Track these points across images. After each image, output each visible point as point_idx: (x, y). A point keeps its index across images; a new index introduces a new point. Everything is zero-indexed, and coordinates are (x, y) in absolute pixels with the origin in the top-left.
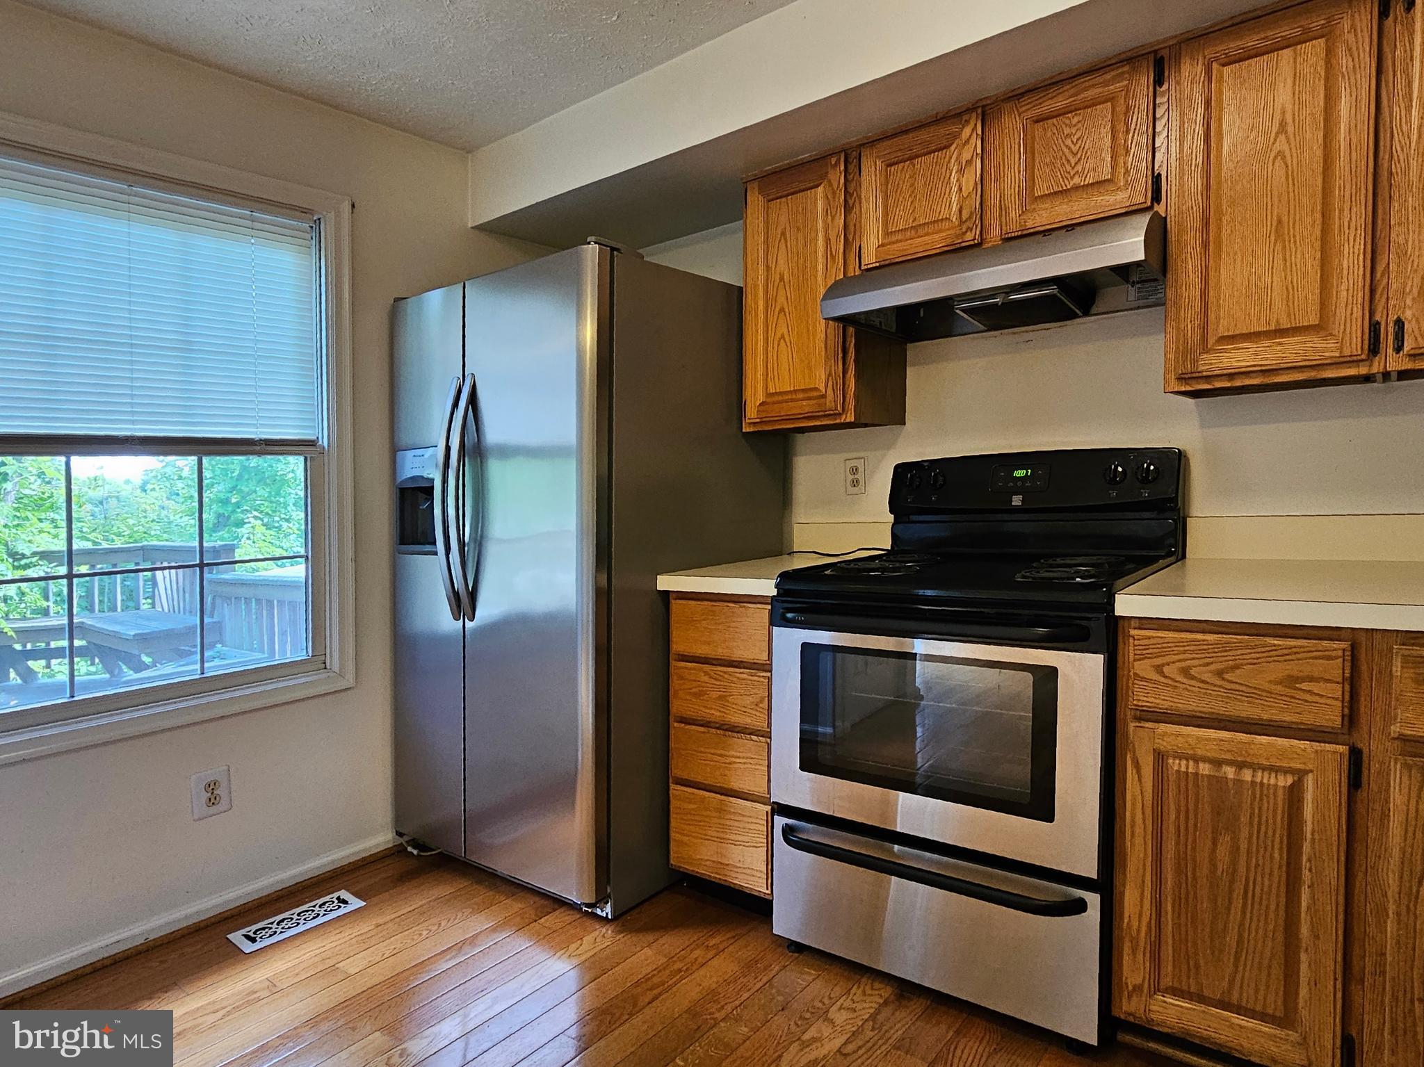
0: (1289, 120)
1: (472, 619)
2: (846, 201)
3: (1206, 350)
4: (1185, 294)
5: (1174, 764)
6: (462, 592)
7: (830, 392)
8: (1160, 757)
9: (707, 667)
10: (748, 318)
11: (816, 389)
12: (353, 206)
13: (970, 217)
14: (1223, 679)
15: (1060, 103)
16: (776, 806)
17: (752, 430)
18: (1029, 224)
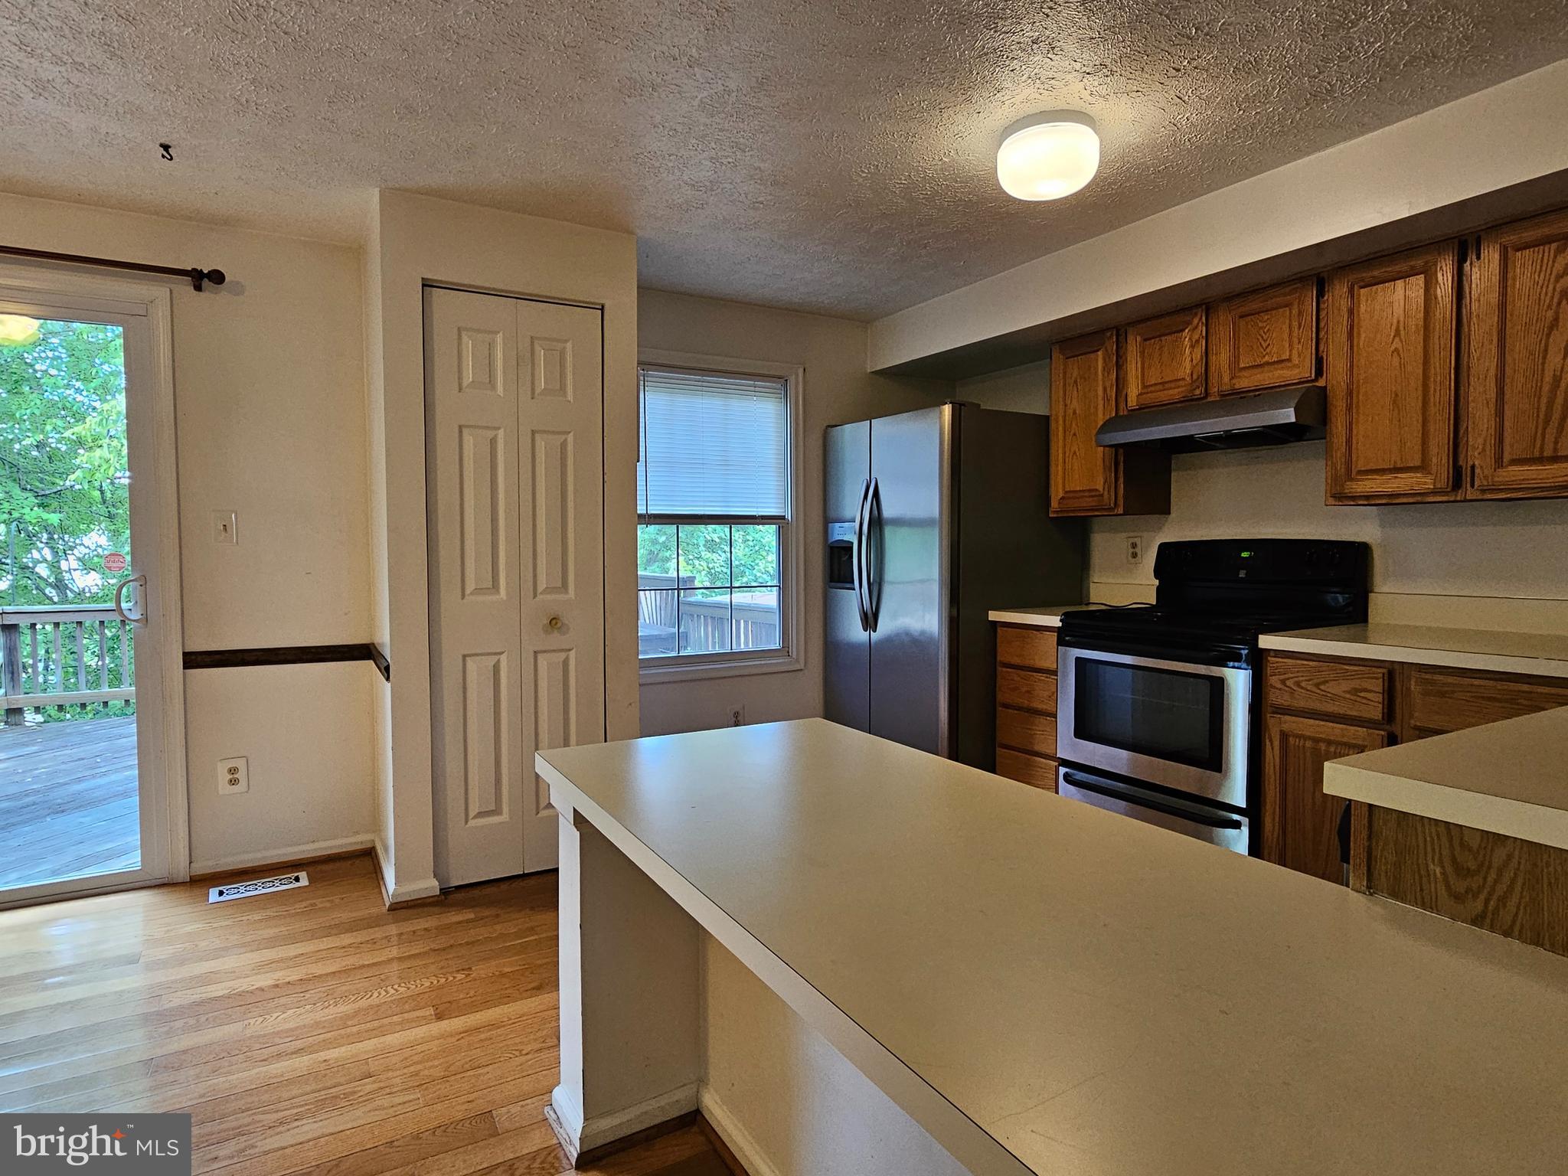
0: (1402, 328)
1: (875, 631)
2: (1117, 362)
3: (1352, 480)
4: (1336, 441)
5: (1291, 740)
6: (869, 612)
7: (1106, 493)
8: (1284, 737)
9: (1019, 672)
10: (1053, 438)
11: (1097, 490)
12: (804, 370)
13: (1198, 378)
14: (1320, 689)
15: (1255, 306)
16: (1060, 760)
17: (1055, 516)
18: (1237, 387)
